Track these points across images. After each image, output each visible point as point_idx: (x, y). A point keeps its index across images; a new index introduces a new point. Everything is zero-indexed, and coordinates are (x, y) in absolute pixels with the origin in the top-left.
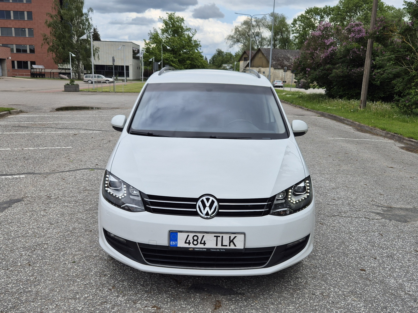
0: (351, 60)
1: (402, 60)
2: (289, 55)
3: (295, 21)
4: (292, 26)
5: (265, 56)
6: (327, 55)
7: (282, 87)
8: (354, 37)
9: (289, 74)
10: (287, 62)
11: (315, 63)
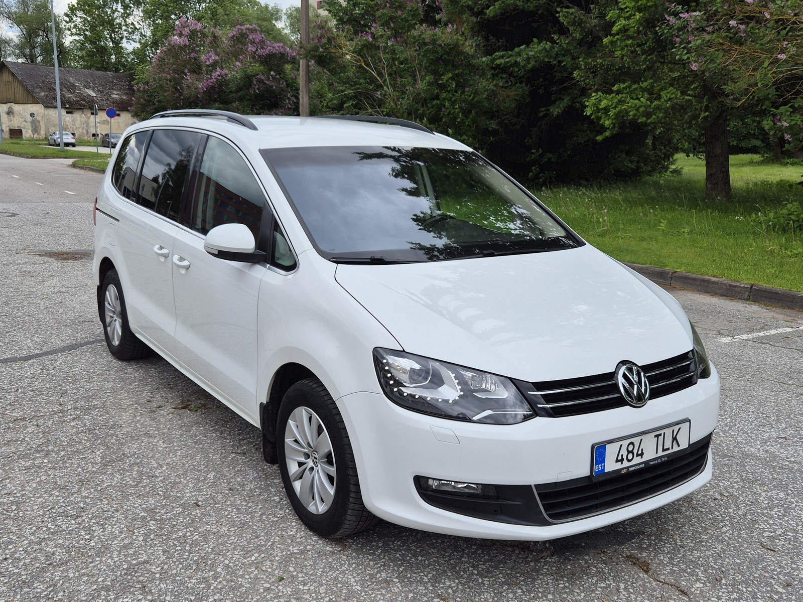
0: (256, 96)
1: (363, 99)
2: (72, 80)
3: (72, 9)
4: (67, 19)
5: (20, 79)
6: (210, 84)
7: (73, 145)
8: (255, 53)
9: (79, 118)
10: (71, 93)
11: (182, 100)
